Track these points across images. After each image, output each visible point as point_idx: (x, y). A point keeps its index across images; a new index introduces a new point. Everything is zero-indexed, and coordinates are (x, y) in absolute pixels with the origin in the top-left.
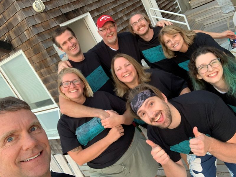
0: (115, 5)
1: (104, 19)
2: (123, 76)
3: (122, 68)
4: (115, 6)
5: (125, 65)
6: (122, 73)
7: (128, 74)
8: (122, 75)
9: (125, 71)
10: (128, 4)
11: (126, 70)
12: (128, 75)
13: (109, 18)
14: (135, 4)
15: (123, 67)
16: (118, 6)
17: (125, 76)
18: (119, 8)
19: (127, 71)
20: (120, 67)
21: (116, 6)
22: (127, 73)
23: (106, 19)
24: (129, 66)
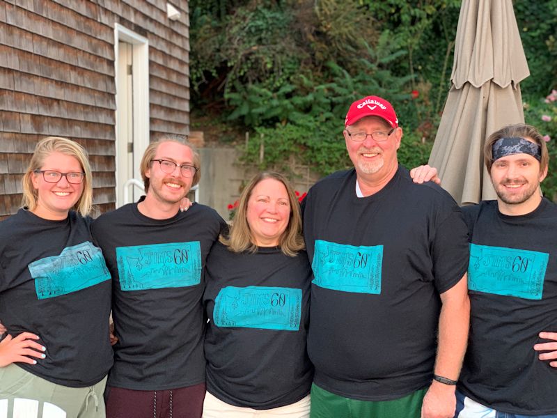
0: (46, 109)
1: (368, 106)
2: (262, 216)
3: (269, 202)
4: (42, 112)
5: (280, 199)
6: (265, 210)
7: (274, 219)
8: (262, 213)
9: (273, 211)
10: (77, 128)
11: (276, 209)
12: (272, 221)
13: (383, 108)
14: (97, 142)
15: (273, 202)
16: (50, 119)
17: (266, 219)
18: (52, 126)
19: (276, 214)
20: (269, 197)
21: (46, 114)
22: (273, 216)
23: (372, 109)
24: (284, 206)
